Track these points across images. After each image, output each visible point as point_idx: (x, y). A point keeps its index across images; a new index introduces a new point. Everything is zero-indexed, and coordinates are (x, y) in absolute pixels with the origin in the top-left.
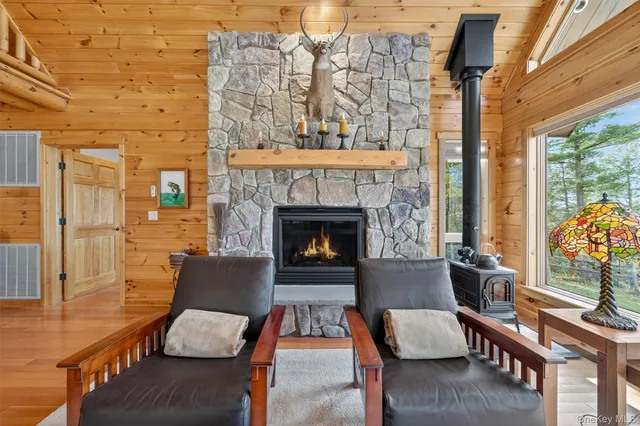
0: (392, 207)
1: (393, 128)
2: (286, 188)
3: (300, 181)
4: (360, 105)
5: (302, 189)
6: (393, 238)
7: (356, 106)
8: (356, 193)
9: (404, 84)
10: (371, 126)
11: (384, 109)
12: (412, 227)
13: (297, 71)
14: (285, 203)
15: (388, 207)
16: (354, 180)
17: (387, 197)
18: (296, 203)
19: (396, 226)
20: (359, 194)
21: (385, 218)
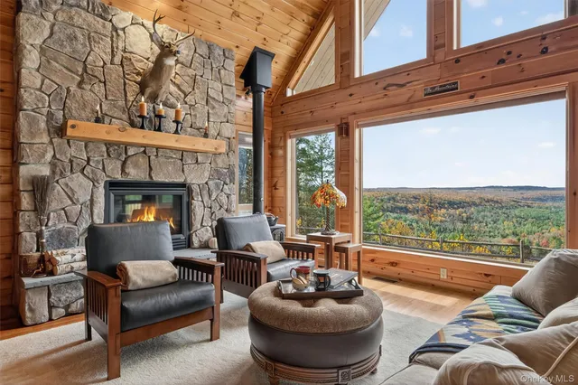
0: (211, 183)
1: (211, 120)
2: (119, 164)
3: (134, 158)
4: (186, 96)
5: (136, 165)
6: (211, 208)
7: (183, 96)
8: (183, 171)
9: (218, 85)
10: (195, 115)
11: (204, 103)
12: (224, 199)
13: (130, 50)
14: (119, 177)
15: (206, 183)
16: (182, 160)
17: (207, 174)
18: (130, 178)
19: (213, 198)
20: (186, 172)
21: (205, 192)
